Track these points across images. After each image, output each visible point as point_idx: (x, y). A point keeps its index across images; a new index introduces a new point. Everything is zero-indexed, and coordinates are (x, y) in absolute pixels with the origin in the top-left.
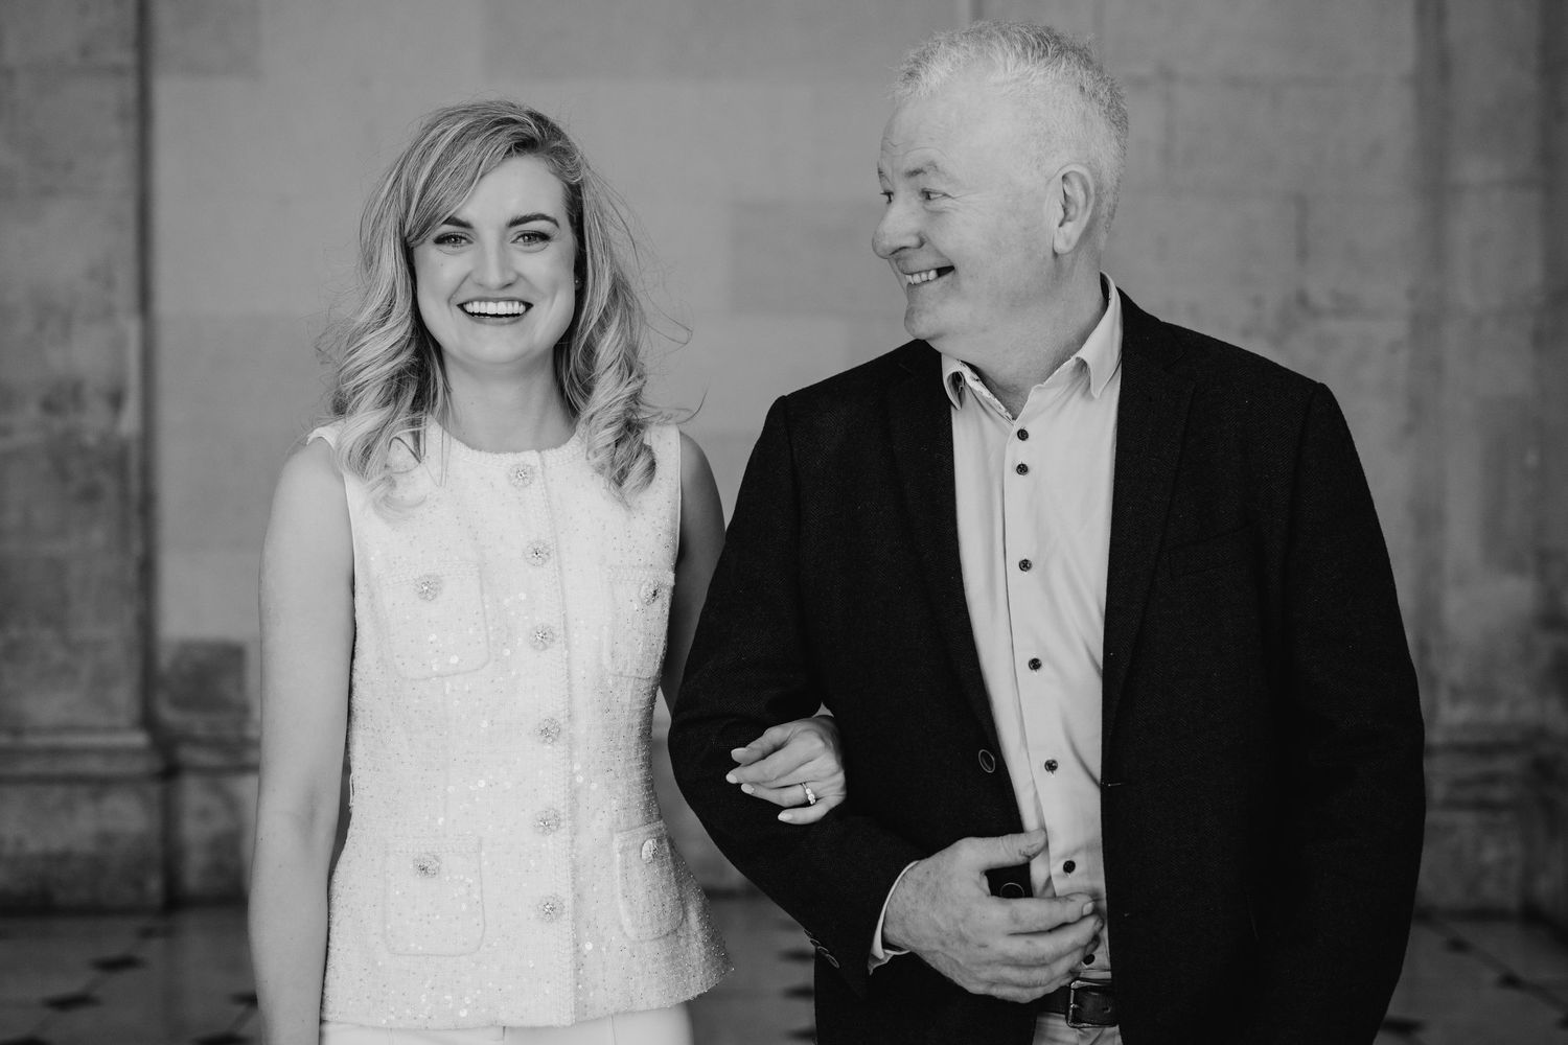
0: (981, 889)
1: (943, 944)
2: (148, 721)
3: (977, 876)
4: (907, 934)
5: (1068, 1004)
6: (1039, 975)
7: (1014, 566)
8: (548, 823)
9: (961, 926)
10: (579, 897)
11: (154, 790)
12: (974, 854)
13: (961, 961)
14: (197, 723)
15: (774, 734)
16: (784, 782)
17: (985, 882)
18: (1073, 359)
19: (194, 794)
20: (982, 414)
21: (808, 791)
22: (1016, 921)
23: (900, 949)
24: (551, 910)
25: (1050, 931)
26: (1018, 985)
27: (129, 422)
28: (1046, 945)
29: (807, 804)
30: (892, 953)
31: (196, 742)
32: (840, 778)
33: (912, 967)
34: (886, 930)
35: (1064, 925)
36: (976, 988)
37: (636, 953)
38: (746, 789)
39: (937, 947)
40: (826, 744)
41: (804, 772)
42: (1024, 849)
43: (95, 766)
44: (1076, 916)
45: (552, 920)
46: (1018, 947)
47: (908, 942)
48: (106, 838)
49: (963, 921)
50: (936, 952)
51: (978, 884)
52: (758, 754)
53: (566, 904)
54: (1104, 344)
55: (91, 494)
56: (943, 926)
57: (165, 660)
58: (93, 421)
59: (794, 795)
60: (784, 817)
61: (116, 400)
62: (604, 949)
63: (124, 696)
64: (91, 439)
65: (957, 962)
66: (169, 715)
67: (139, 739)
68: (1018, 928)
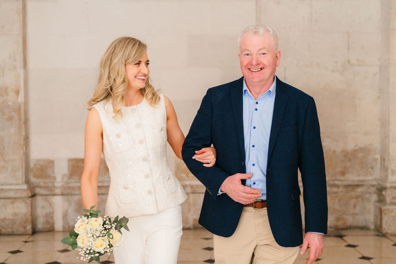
0: (240, 183)
1: (231, 192)
2: (27, 182)
3: (239, 180)
4: (225, 189)
5: (253, 205)
6: (248, 200)
7: (252, 127)
8: (147, 176)
9: (235, 189)
10: (155, 189)
11: (29, 201)
12: (239, 176)
13: (234, 195)
14: (41, 182)
15: (204, 149)
16: (204, 159)
17: (241, 181)
18: (268, 90)
19: (39, 201)
20: (249, 97)
21: (209, 161)
22: (245, 190)
23: (223, 192)
24: (150, 193)
25: (250, 194)
26: (244, 201)
27: (21, 99)
28: (250, 196)
29: (208, 163)
30: (222, 193)
31: (41, 187)
32: (215, 160)
33: (225, 195)
34: (221, 188)
35: (253, 194)
36: (236, 200)
37: (168, 198)
38: (197, 159)
39: (230, 192)
40: (213, 153)
41: (209, 157)
42: (248, 176)
43: (12, 194)
44: (256, 193)
45: (150, 195)
46: (244, 195)
47: (225, 191)
48: (15, 214)
49: (236, 188)
50: (230, 193)
51: (239, 182)
52: (200, 153)
53: (152, 191)
54: (273, 87)
55: (10, 119)
56: (232, 188)
57: (32, 165)
58: (11, 98)
59: (206, 161)
60: (204, 165)
61: (17, 92)
62: (161, 198)
63: (20, 175)
64: (10, 103)
65: (233, 195)
66: (33, 180)
67: (25, 187)
68: (245, 192)
